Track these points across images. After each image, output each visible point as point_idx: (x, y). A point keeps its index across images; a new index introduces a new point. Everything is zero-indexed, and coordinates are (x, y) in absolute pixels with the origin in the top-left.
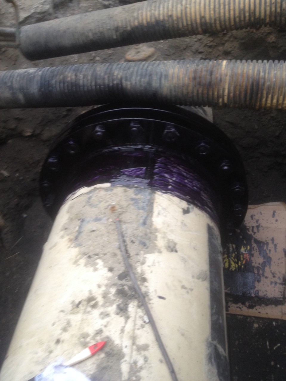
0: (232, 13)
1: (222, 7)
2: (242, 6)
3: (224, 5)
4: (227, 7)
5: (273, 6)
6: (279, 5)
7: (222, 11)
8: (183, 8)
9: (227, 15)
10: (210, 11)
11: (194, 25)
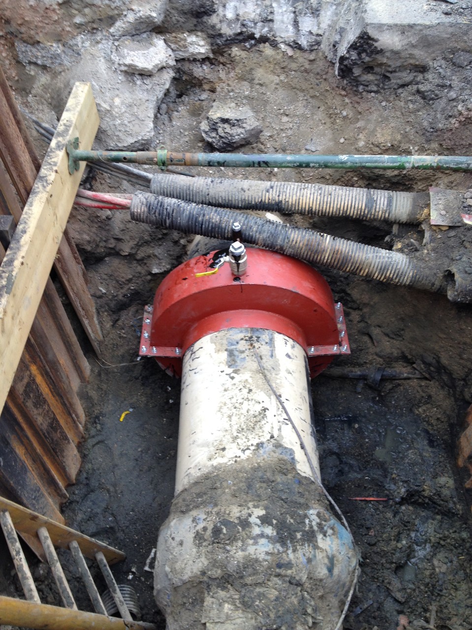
0: (331, 209)
1: (325, 204)
2: (339, 206)
3: (327, 203)
4: (328, 205)
5: (359, 210)
6: (363, 211)
7: (325, 207)
8: (297, 198)
9: (328, 210)
10: (316, 205)
11: (303, 211)
